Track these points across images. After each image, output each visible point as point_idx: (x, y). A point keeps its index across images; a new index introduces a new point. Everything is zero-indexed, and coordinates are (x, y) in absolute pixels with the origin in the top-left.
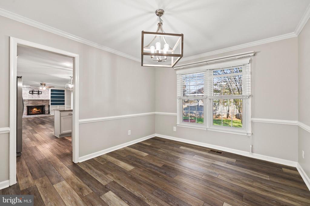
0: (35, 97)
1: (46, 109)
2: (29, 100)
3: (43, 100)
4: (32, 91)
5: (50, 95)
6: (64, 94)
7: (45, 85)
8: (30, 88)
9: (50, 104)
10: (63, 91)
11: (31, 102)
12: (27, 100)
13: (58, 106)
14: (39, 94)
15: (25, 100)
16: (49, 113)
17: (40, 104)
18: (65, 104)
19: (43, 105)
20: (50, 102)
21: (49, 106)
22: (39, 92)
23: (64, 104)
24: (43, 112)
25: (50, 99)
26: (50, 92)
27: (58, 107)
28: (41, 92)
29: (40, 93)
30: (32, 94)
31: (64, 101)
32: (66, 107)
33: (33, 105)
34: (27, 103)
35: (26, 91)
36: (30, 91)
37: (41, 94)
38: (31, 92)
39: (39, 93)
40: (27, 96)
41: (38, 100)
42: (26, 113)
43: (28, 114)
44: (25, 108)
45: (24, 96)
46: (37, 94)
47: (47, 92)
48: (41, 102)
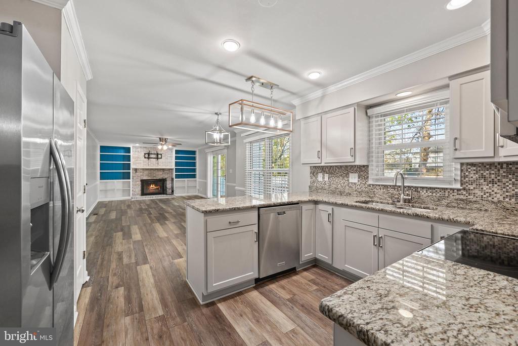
0: (153, 164)
1: (169, 185)
2: (143, 169)
3: (163, 170)
4: (149, 154)
5: (174, 160)
6: (194, 158)
7: (166, 140)
8: (145, 149)
9: (174, 177)
10: (194, 153)
11: (146, 172)
12: (141, 169)
13: (186, 179)
14: (158, 158)
15: (139, 169)
16: (173, 191)
17: (160, 176)
18: (197, 176)
19: (164, 178)
20: (174, 173)
21: (172, 179)
22: (158, 154)
23: (194, 176)
24: (163, 191)
25: (174, 167)
26: (174, 155)
27: (186, 181)
28: (161, 155)
29: (160, 156)
30: (149, 158)
31: (194, 170)
32: (199, 181)
33: (149, 178)
34: (141, 174)
35: (139, 154)
36: (145, 154)
37: (161, 158)
38: (147, 156)
39: (158, 156)
40: (142, 162)
41: (156, 169)
42: (140, 192)
43: (143, 194)
44: (137, 183)
45: (137, 162)
46: (155, 159)
47: (169, 155)
48: (161, 173)
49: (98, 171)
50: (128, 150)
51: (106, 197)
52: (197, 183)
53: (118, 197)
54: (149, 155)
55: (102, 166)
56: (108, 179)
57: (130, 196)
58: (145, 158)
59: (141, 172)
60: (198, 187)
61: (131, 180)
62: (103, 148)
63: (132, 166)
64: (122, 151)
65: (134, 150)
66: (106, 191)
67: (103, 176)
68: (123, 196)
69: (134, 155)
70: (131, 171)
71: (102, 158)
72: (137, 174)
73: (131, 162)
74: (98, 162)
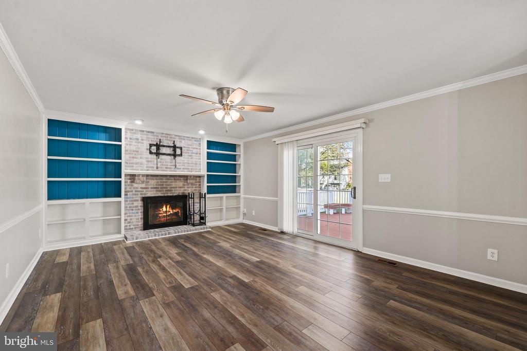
0: (165, 167)
1: (195, 206)
2: (147, 176)
3: (186, 177)
4: (158, 146)
5: (204, 161)
6: (235, 158)
8: (150, 136)
9: (205, 190)
11: (153, 182)
12: (143, 175)
13: (224, 195)
14: (175, 155)
15: (138, 175)
16: (203, 219)
17: (178, 189)
18: (241, 189)
19: (187, 193)
20: (205, 185)
22: (175, 147)
23: (235, 190)
24: (184, 219)
25: (204, 172)
26: (205, 150)
27: (224, 199)
28: (181, 148)
29: (178, 152)
30: (158, 154)
31: (235, 179)
32: (244, 198)
33: (160, 194)
34: (144, 186)
35: (139, 144)
36: (151, 145)
37: (181, 155)
38: (154, 149)
39: (175, 151)
40: (144, 161)
41: (171, 176)
42: (141, 223)
43: (147, 226)
44: (136, 204)
45: (135, 160)
46: (169, 157)
47: (194, 151)
48: (180, 184)
49: (43, 179)
50: (116, 133)
51: (64, 240)
52: (242, 201)
53: (95, 236)
54: (158, 149)
55: (53, 168)
56: (68, 198)
57: (119, 232)
58: (151, 153)
59: (143, 182)
60: (242, 209)
61: (122, 199)
62: (54, 126)
63: (124, 171)
64: (103, 135)
65: (129, 136)
66: (64, 225)
67: (55, 192)
68: (105, 234)
69: (128, 147)
70: (123, 179)
71: (53, 147)
72: (135, 185)
73: (123, 161)
74: (43, 157)
